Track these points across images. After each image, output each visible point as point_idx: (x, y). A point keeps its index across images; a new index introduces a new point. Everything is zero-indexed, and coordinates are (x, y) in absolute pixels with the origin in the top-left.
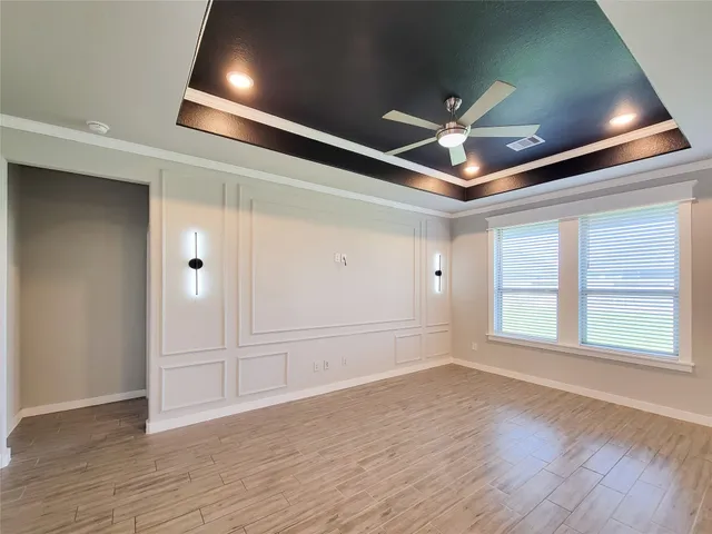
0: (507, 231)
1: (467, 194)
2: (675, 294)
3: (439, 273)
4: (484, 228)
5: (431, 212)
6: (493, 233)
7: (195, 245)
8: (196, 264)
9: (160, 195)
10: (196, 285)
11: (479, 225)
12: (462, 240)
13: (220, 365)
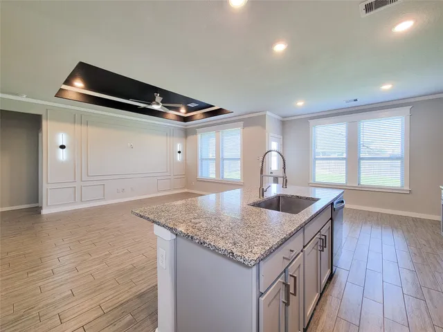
1: (187, 119)
2: (239, 156)
3: (179, 152)
4: (195, 133)
5: (177, 126)
6: (199, 136)
7: (62, 139)
8: (63, 147)
9: (47, 119)
10: (63, 155)
12: (189, 138)
13: (73, 189)
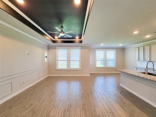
0: (59, 50)
1: (54, 42)
2: (79, 60)
3: (46, 57)
4: (55, 49)
5: (45, 44)
6: (57, 50)
11: (55, 48)
12: (50, 50)
